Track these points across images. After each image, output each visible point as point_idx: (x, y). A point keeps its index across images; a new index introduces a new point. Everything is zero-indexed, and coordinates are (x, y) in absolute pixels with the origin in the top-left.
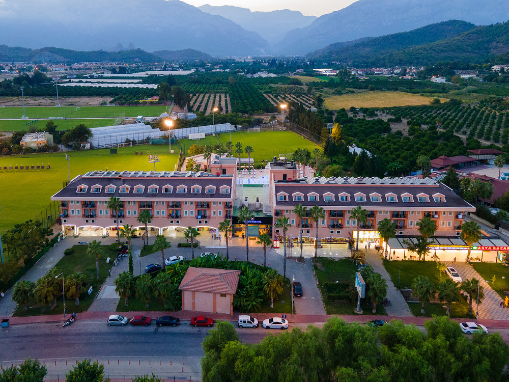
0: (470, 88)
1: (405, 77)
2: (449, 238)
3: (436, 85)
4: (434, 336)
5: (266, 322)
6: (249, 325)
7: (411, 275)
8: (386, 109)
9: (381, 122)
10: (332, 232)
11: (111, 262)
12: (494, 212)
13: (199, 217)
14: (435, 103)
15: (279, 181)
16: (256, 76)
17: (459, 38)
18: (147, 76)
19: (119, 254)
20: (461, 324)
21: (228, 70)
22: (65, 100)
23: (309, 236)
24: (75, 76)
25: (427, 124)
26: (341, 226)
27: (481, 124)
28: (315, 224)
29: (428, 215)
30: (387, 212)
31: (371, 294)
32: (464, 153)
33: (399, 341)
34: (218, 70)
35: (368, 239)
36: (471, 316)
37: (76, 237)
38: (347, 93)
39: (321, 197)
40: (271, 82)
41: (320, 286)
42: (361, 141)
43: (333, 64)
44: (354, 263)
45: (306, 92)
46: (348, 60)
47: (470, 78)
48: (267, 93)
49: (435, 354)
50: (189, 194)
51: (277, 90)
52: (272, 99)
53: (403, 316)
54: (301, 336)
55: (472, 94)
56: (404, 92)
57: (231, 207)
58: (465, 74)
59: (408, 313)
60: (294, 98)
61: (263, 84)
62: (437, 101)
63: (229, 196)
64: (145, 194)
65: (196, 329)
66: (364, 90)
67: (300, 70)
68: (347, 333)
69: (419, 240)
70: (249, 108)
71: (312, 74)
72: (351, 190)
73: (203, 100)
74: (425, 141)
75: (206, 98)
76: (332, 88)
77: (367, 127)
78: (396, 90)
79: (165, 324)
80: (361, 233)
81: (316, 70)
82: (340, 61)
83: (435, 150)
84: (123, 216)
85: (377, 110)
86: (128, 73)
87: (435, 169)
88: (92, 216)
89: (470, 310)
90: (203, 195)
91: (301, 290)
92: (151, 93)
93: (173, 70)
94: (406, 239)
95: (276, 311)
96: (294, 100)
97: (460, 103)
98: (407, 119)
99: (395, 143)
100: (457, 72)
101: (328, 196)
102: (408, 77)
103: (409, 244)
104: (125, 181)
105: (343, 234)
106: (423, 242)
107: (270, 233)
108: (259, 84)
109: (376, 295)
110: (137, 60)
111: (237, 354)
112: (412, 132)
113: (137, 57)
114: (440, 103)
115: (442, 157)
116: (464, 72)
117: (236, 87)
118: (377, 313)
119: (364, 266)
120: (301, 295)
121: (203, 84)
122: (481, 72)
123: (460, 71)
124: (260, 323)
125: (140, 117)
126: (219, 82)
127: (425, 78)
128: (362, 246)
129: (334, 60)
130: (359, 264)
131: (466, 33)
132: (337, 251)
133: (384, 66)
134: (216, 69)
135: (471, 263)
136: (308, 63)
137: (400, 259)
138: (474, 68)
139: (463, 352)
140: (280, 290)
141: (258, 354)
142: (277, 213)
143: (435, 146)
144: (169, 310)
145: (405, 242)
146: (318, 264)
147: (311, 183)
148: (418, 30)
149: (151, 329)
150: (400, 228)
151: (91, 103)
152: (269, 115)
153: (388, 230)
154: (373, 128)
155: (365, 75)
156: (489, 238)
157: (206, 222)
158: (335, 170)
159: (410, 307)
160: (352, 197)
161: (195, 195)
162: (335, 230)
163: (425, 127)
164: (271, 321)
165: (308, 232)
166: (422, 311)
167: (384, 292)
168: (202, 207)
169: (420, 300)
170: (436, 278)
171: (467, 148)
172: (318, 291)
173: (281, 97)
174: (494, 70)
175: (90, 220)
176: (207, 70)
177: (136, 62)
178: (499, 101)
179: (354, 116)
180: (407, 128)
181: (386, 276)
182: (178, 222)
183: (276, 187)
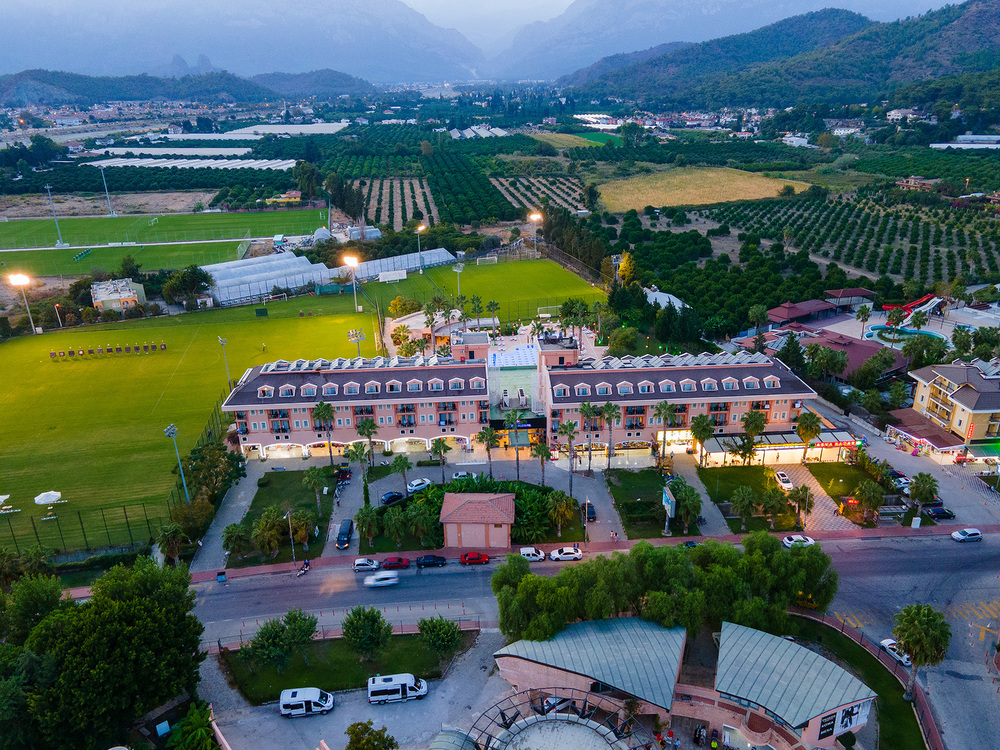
0: (847, 157)
1: (739, 135)
2: (782, 433)
3: (793, 152)
4: (750, 552)
5: (555, 554)
6: (534, 558)
7: (731, 485)
8: (706, 207)
9: (695, 235)
10: (629, 435)
11: (331, 493)
12: (846, 391)
13: (443, 423)
14: (785, 194)
15: (553, 367)
16: (469, 133)
17: (837, 48)
18: (258, 138)
19: (338, 482)
20: (786, 538)
21: (412, 121)
22: (119, 201)
23: (598, 442)
24: (112, 142)
25: (770, 238)
26: (641, 426)
27: (853, 237)
28: (607, 426)
29: (757, 405)
30: (703, 405)
31: (682, 512)
32: (819, 295)
33: (713, 561)
34: (394, 121)
35: (678, 442)
36: (798, 529)
37: (263, 460)
38: (637, 172)
39: (615, 389)
40: (500, 151)
41: (617, 506)
42: (665, 277)
43: (609, 103)
44: (659, 474)
45: (565, 171)
46: (637, 94)
47: (849, 137)
48: (495, 175)
49: (750, 570)
50: (426, 393)
51: (512, 169)
52: (507, 189)
53: (720, 535)
54: (606, 563)
55: (848, 171)
56: (737, 168)
57: (487, 407)
58: (842, 126)
59: (726, 531)
60: (545, 186)
61: (486, 154)
62: (789, 190)
63: (484, 392)
64: (362, 395)
65: (468, 568)
66: (666, 166)
67: (550, 120)
68: (656, 557)
69: (743, 440)
70: (471, 214)
71: (573, 126)
72: (655, 376)
73: (381, 195)
74: (763, 275)
75: (386, 191)
76: (611, 164)
77: (673, 247)
78: (723, 164)
79: (428, 565)
80: (668, 433)
81: (579, 117)
82: (623, 97)
83: (778, 292)
84: (331, 428)
85: (690, 211)
86: (217, 131)
87: (774, 323)
88: (284, 431)
89: (798, 522)
90: (446, 392)
91: (594, 513)
92: (280, 181)
93: (304, 122)
94: (727, 439)
95: (565, 540)
96: (548, 192)
97: (826, 193)
98: (740, 228)
99: (717, 280)
100: (829, 122)
101: (624, 386)
102: (743, 134)
103: (731, 446)
104: (328, 377)
105: (644, 436)
106: (748, 442)
107: (543, 439)
108: (478, 155)
109: (688, 513)
110: (223, 95)
111: (537, 587)
112: (745, 254)
113: (223, 90)
114: (794, 194)
115: (786, 305)
116: (841, 123)
117: (436, 162)
118: (689, 534)
119: (673, 477)
120: (595, 519)
121: (373, 156)
122: (868, 123)
123: (834, 122)
124: (548, 556)
125: (278, 238)
126: (402, 152)
127: (773, 136)
128: (668, 450)
129: (611, 94)
130: (666, 475)
131: (851, 37)
132: (636, 459)
133: (703, 108)
134: (389, 117)
135: (806, 465)
136: (563, 100)
137: (719, 466)
138: (857, 114)
139: (779, 566)
140: (569, 515)
141: (560, 585)
142: (554, 414)
143: (778, 283)
144: (429, 548)
145: (725, 444)
146: (612, 478)
147: (598, 369)
148: (765, 30)
149: (412, 571)
150: (721, 424)
151: (173, 208)
152: (506, 225)
153: (704, 430)
154: (683, 250)
155: (668, 129)
156: (832, 431)
157: (453, 430)
158: (627, 337)
159: (729, 525)
160: (657, 387)
161: (436, 394)
162: (634, 432)
163: (766, 243)
164: (561, 552)
165: (597, 436)
166: (743, 527)
167: (697, 508)
168: (445, 408)
169: (741, 515)
170: (763, 487)
171: (824, 284)
172: (616, 513)
173: (522, 184)
174: (890, 118)
175: (282, 435)
176: (372, 119)
177: (223, 101)
178: (890, 186)
179: (651, 225)
180: (738, 247)
181: (700, 489)
182: (412, 432)
183: (550, 376)
